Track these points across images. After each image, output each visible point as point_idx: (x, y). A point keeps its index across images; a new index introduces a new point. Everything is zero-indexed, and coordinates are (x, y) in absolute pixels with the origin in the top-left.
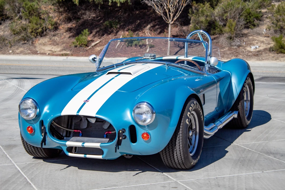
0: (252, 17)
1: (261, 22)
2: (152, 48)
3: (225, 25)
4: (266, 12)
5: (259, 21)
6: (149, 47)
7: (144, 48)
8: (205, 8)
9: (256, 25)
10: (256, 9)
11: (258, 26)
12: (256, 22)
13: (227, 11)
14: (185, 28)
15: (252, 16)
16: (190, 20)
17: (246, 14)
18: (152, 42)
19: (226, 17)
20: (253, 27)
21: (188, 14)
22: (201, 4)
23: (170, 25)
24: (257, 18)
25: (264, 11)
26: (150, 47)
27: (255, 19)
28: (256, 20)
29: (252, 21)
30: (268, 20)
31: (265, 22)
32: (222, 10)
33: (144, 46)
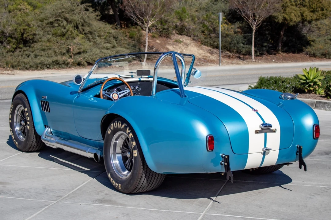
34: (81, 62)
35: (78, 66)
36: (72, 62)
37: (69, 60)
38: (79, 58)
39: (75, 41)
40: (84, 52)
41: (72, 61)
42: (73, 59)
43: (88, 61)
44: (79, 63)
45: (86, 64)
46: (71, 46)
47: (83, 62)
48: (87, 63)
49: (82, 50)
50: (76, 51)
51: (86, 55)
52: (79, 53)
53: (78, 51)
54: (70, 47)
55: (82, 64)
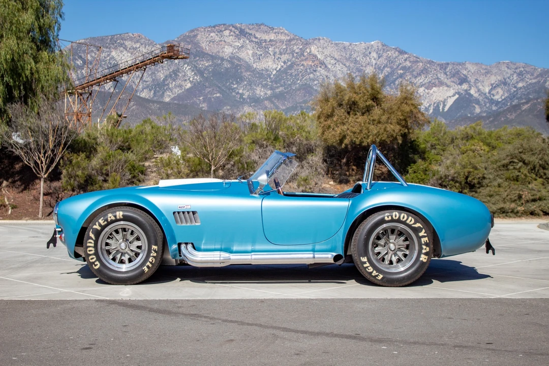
0: (137, 171)
1: (147, 177)
2: (15, 209)
3: (105, 181)
4: (149, 166)
5: (144, 176)
6: (10, 208)
7: (4, 209)
8: (79, 159)
9: (141, 180)
10: (139, 161)
11: (144, 181)
12: (141, 177)
13: (107, 162)
14: (56, 184)
15: (136, 169)
16: (61, 173)
17: (130, 167)
18: (13, 202)
19: (106, 170)
20: (138, 182)
21: (59, 167)
22: (75, 155)
23: (42, 179)
24: (142, 172)
25: (147, 164)
26: (12, 208)
27: (139, 173)
28: (140, 175)
29: (137, 175)
30: (154, 174)
31: (150, 177)
32: (101, 162)
33: (3, 207)
34: (535, 211)
35: (531, 216)
36: (523, 211)
37: (519, 208)
38: (533, 207)
39: (530, 186)
40: (540, 199)
41: (523, 209)
42: (523, 207)
43: (545, 211)
44: (532, 212)
45: (542, 213)
46: (523, 192)
47: (538, 211)
48: (544, 212)
49: (538, 197)
50: (530, 197)
51: (542, 203)
52: (534, 200)
53: (532, 197)
54: (521, 193)
55: (536, 214)
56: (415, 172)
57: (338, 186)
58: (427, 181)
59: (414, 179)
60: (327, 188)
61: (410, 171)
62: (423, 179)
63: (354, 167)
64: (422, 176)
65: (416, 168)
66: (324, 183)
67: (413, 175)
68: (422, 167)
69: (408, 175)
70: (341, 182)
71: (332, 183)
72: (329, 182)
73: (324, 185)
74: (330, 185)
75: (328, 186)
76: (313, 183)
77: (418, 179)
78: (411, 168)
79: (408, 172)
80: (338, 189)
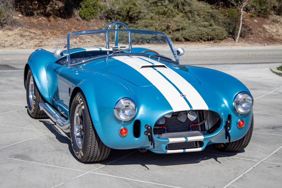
34: (179, 38)
35: (176, 42)
37: (168, 36)
38: (178, 35)
39: (175, 19)
40: (182, 29)
41: (171, 36)
42: (171, 35)
43: (186, 38)
44: (177, 39)
45: (183, 40)
46: (170, 23)
47: (181, 38)
48: (185, 39)
49: (180, 27)
50: (175, 28)
51: (184, 32)
52: (178, 30)
53: (177, 28)
54: (169, 24)
55: (180, 40)
56: (86, 7)
57: (26, 18)
58: (96, 14)
59: (87, 13)
60: (17, 19)
61: (83, 6)
62: (94, 13)
63: (36, 2)
64: (92, 10)
65: (87, 4)
66: (15, 16)
67: (85, 10)
68: (92, 3)
69: (81, 9)
70: (27, 15)
71: (20, 15)
72: (18, 14)
73: (14, 17)
74: (19, 17)
75: (18, 18)
76: (6, 16)
77: (89, 13)
78: (83, 4)
79: (81, 7)
80: (26, 21)
